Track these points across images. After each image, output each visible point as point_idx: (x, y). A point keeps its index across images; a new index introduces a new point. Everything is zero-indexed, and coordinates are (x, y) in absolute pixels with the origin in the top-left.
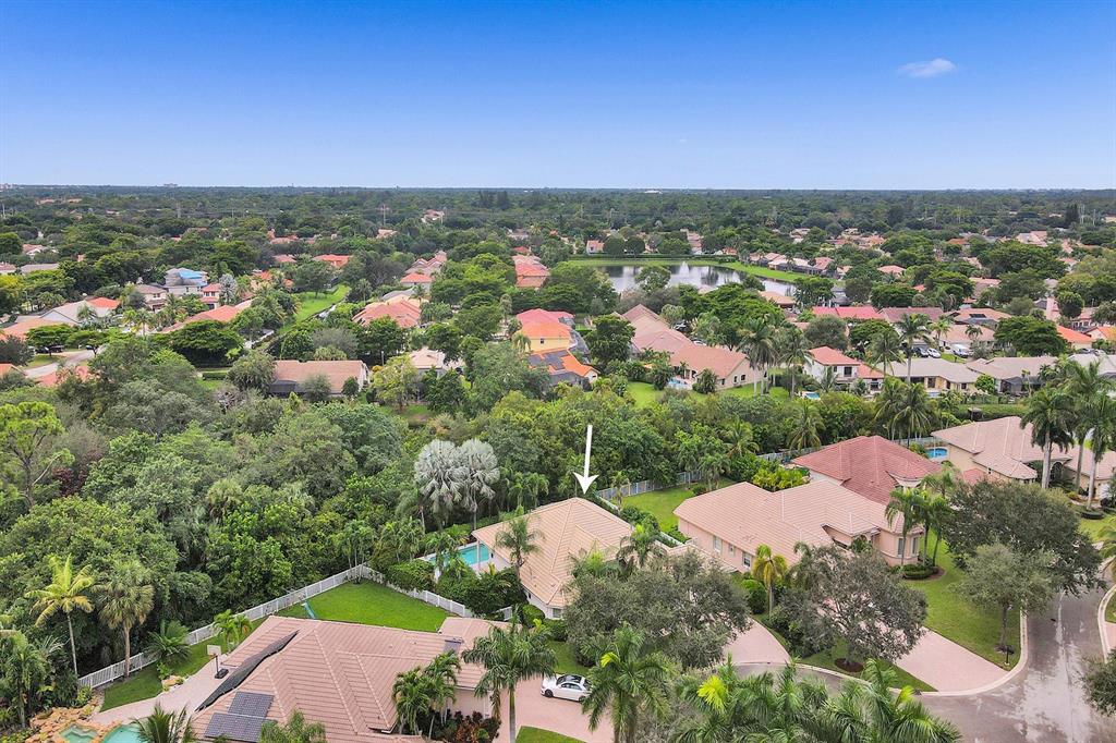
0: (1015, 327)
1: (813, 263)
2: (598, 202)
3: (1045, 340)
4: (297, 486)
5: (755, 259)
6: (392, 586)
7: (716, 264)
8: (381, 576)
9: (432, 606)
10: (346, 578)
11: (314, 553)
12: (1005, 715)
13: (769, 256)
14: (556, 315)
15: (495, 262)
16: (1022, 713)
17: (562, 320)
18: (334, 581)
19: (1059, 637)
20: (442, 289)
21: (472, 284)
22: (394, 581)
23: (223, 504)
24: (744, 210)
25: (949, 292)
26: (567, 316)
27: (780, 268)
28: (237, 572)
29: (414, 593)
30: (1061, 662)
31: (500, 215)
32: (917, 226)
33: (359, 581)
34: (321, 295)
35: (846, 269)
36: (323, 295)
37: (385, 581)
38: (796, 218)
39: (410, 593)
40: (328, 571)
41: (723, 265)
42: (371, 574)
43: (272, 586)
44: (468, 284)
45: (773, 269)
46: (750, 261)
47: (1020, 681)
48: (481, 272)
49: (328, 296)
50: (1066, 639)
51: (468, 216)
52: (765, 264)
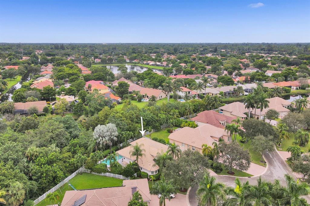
0: (222, 78)
1: (162, 63)
2: (92, 47)
3: (230, 81)
4: (54, 146)
5: (145, 62)
6: (94, 173)
7: (134, 64)
8: (89, 170)
9: (109, 177)
10: (77, 173)
11: (66, 167)
12: (272, 179)
13: (149, 62)
14: (98, 82)
15: (73, 67)
16: (275, 178)
17: (101, 83)
18: (74, 174)
19: (271, 157)
20: (59, 76)
21: (68, 74)
22: (95, 171)
23: (32, 156)
24: (135, 49)
25: (202, 70)
26: (102, 82)
27: (152, 65)
28: (45, 178)
29: (103, 174)
30: (275, 163)
31: (63, 52)
32: (182, 53)
33: (81, 173)
34: (12, 79)
35: (172, 65)
36: (14, 79)
37: (91, 172)
38: (150, 51)
39: (101, 175)
40: (72, 172)
41: (136, 65)
42: (85, 170)
43: (57, 180)
44: (67, 74)
45: (150, 65)
46: (143, 63)
47: (269, 169)
48: (70, 70)
49: (15, 79)
50: (273, 157)
51: (52, 52)
52: (148, 64)
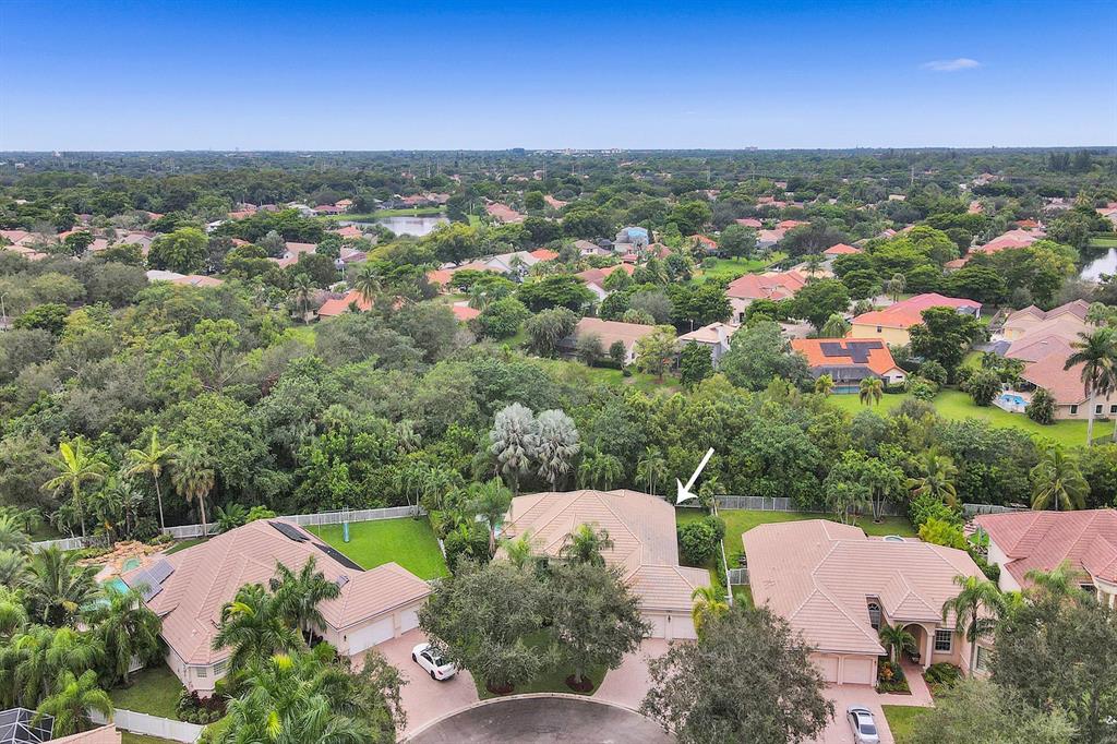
34: (744, 260)
36: (746, 260)
40: (393, 501)
49: (750, 262)
51: (1018, 181)
